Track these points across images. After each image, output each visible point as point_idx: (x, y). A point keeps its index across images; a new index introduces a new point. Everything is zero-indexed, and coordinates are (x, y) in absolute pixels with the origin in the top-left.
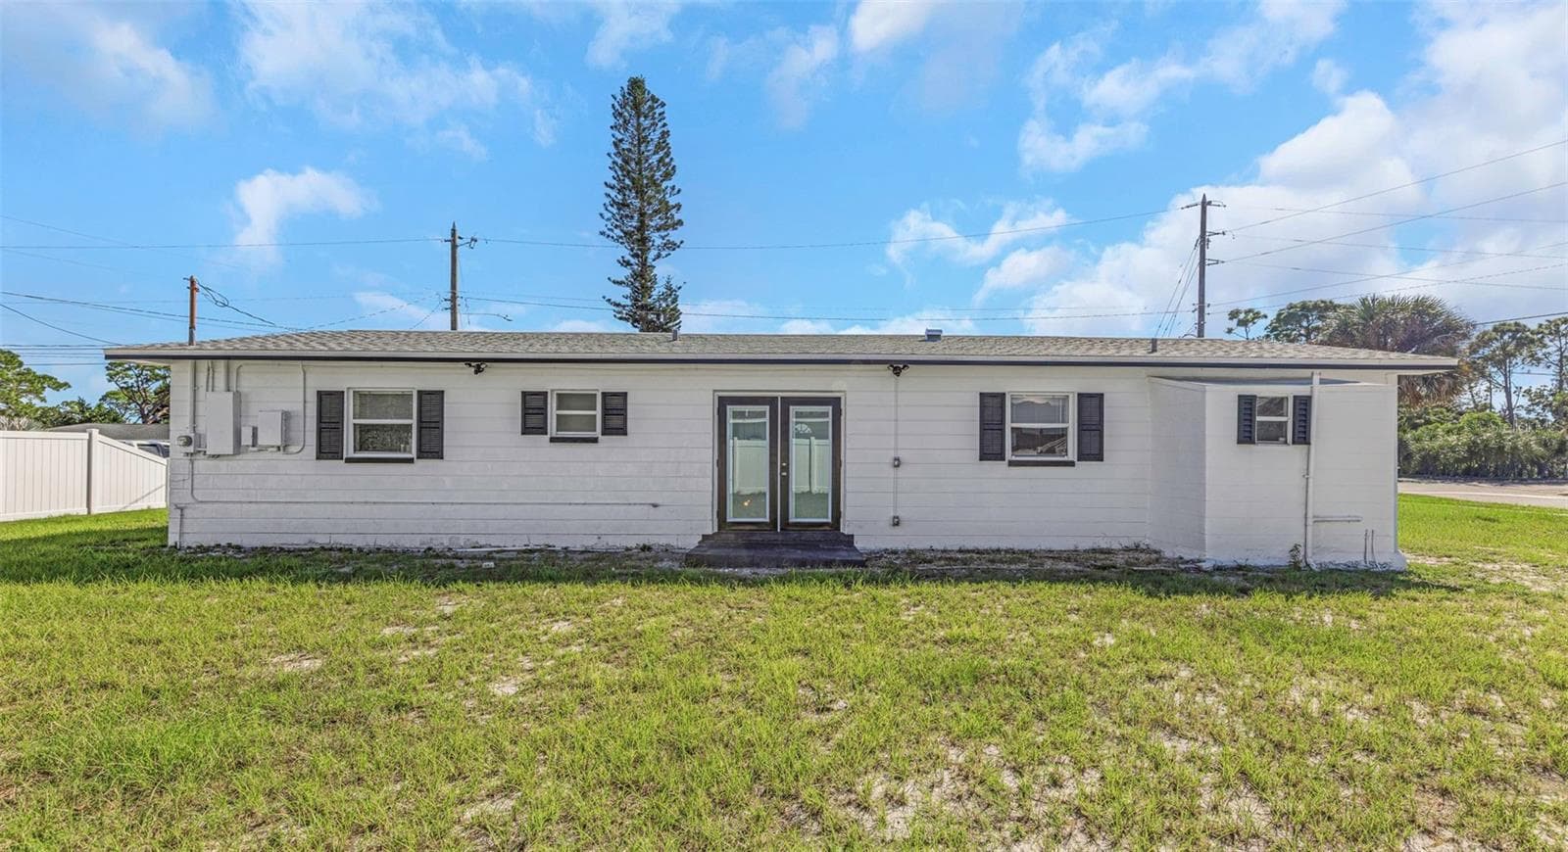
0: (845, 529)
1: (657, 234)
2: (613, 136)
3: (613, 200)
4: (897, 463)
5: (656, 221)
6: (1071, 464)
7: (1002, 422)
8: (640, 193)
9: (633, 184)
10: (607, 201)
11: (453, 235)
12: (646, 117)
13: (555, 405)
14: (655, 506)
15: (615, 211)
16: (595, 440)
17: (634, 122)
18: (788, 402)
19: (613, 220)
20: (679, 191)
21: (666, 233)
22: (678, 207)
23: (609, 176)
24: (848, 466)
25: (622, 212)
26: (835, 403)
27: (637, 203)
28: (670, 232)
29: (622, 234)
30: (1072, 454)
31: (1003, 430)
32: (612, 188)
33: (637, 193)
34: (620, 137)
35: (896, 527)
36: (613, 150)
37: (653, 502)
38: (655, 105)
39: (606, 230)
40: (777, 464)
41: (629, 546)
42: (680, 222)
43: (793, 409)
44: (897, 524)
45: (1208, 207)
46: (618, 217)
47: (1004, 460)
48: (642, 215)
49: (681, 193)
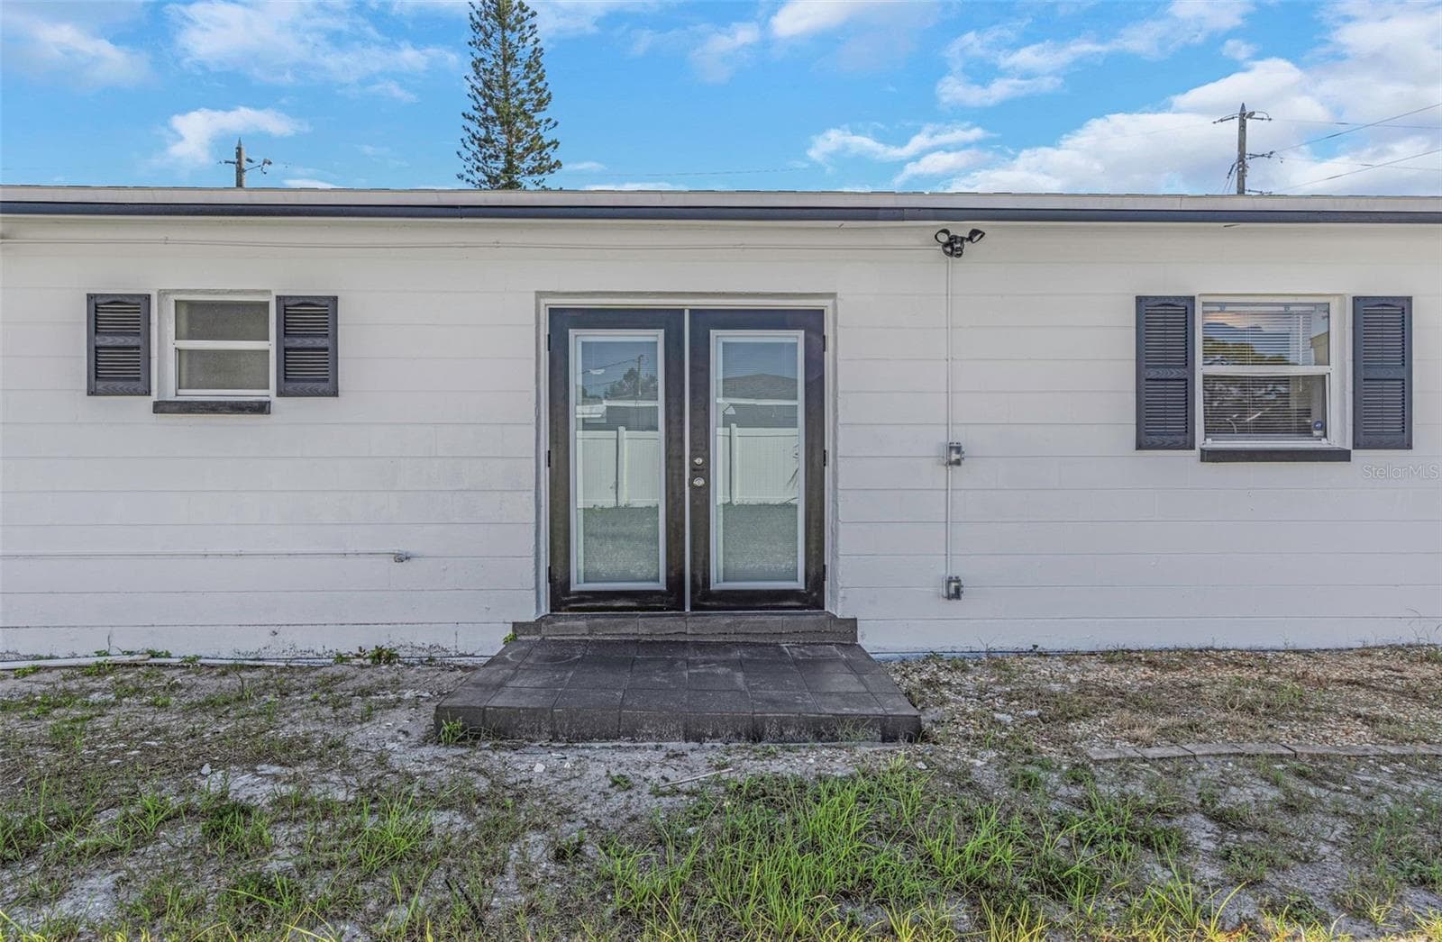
0: (838, 605)
1: (529, 179)
2: (472, 54)
3: (474, 136)
4: (955, 455)
5: (528, 163)
6: (1343, 456)
7: (1188, 362)
8: (507, 123)
9: (498, 113)
10: (466, 135)
11: (239, 155)
12: (513, 30)
13: (171, 328)
14: (401, 558)
15: (475, 148)
16: (262, 408)
17: (498, 35)
18: (708, 320)
19: (473, 160)
20: (556, 124)
21: (541, 178)
22: (555, 144)
23: (468, 106)
24: (842, 464)
25: (484, 150)
26: (811, 322)
27: (503, 138)
28: (546, 175)
29: (486, 179)
30: (1339, 432)
31: (1187, 383)
32: (472, 119)
33: (502, 125)
34: (479, 55)
35: (954, 601)
36: (471, 73)
37: (396, 549)
38: (525, 15)
39: (463, 172)
40: (681, 457)
41: (343, 651)
42: (558, 164)
43: (718, 338)
44: (957, 594)
45: (1249, 121)
46: (480, 157)
47: (1192, 448)
48: (509, 153)
49: (558, 126)
